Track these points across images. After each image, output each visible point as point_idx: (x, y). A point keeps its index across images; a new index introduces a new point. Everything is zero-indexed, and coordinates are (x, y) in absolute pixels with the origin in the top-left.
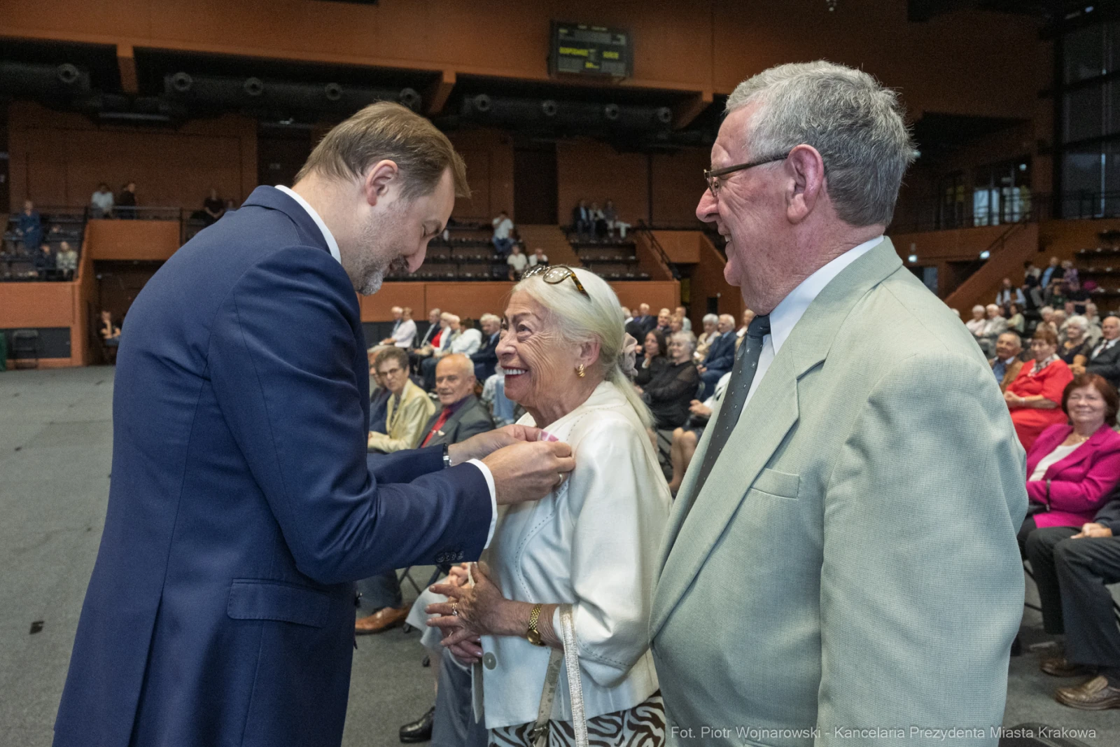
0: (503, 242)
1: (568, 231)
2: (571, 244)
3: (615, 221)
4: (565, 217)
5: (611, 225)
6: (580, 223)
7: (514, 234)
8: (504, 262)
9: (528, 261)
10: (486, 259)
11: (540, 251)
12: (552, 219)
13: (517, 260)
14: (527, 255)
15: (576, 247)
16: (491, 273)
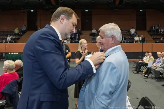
0: (133, 34)
1: (149, 32)
2: (150, 35)
3: (161, 29)
4: (148, 29)
5: (160, 30)
6: (152, 30)
7: (136, 32)
8: (133, 39)
9: (139, 38)
10: (129, 38)
11: (142, 36)
12: (145, 29)
13: (136, 38)
14: (139, 37)
15: (151, 35)
16: (130, 41)
